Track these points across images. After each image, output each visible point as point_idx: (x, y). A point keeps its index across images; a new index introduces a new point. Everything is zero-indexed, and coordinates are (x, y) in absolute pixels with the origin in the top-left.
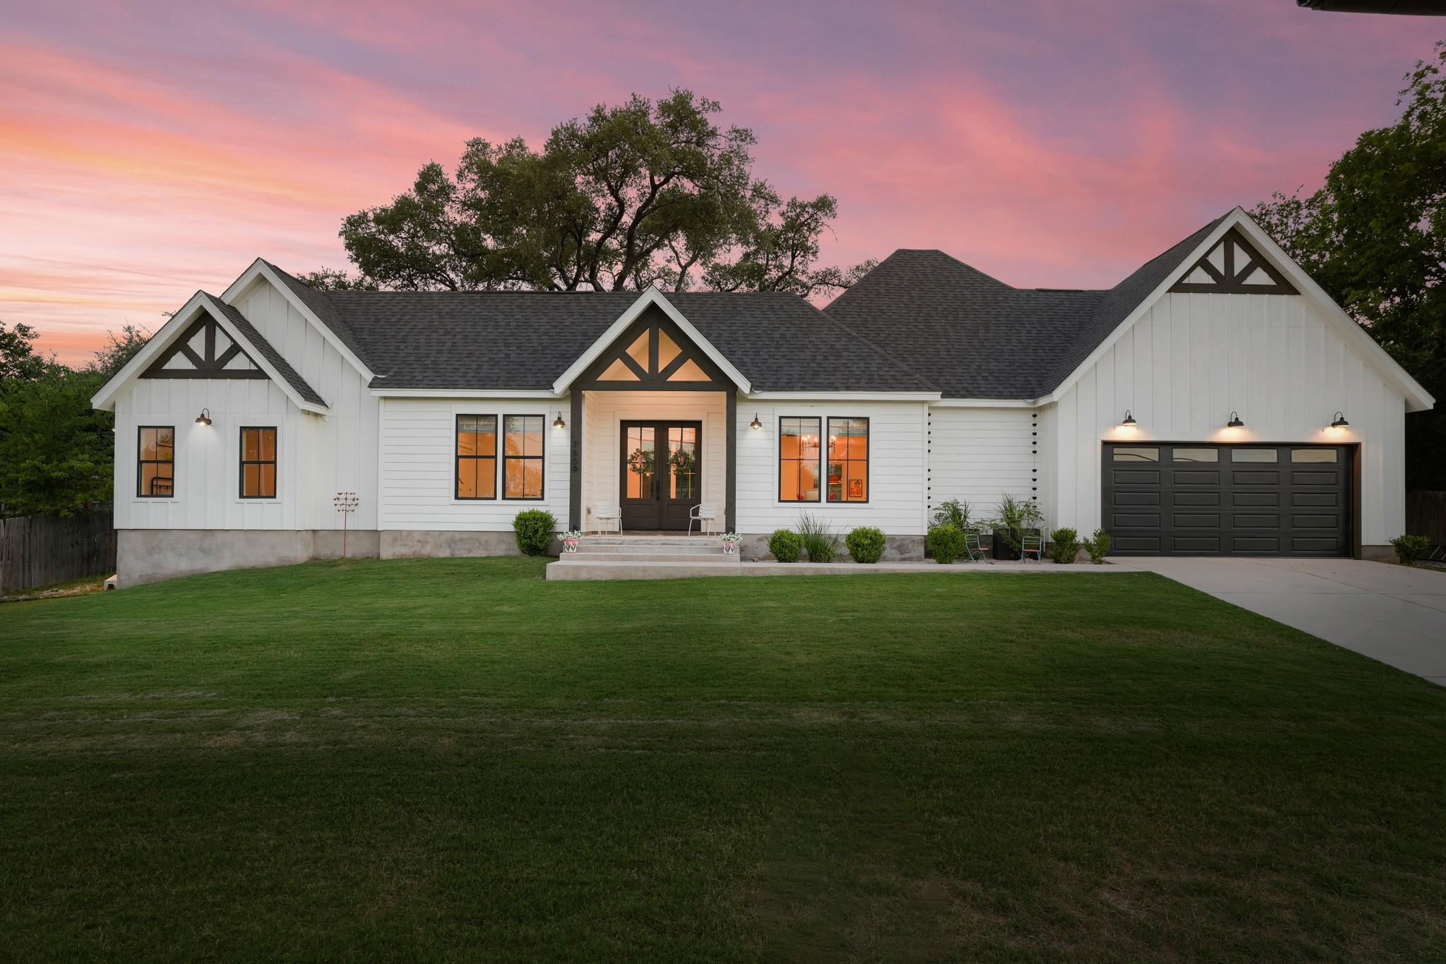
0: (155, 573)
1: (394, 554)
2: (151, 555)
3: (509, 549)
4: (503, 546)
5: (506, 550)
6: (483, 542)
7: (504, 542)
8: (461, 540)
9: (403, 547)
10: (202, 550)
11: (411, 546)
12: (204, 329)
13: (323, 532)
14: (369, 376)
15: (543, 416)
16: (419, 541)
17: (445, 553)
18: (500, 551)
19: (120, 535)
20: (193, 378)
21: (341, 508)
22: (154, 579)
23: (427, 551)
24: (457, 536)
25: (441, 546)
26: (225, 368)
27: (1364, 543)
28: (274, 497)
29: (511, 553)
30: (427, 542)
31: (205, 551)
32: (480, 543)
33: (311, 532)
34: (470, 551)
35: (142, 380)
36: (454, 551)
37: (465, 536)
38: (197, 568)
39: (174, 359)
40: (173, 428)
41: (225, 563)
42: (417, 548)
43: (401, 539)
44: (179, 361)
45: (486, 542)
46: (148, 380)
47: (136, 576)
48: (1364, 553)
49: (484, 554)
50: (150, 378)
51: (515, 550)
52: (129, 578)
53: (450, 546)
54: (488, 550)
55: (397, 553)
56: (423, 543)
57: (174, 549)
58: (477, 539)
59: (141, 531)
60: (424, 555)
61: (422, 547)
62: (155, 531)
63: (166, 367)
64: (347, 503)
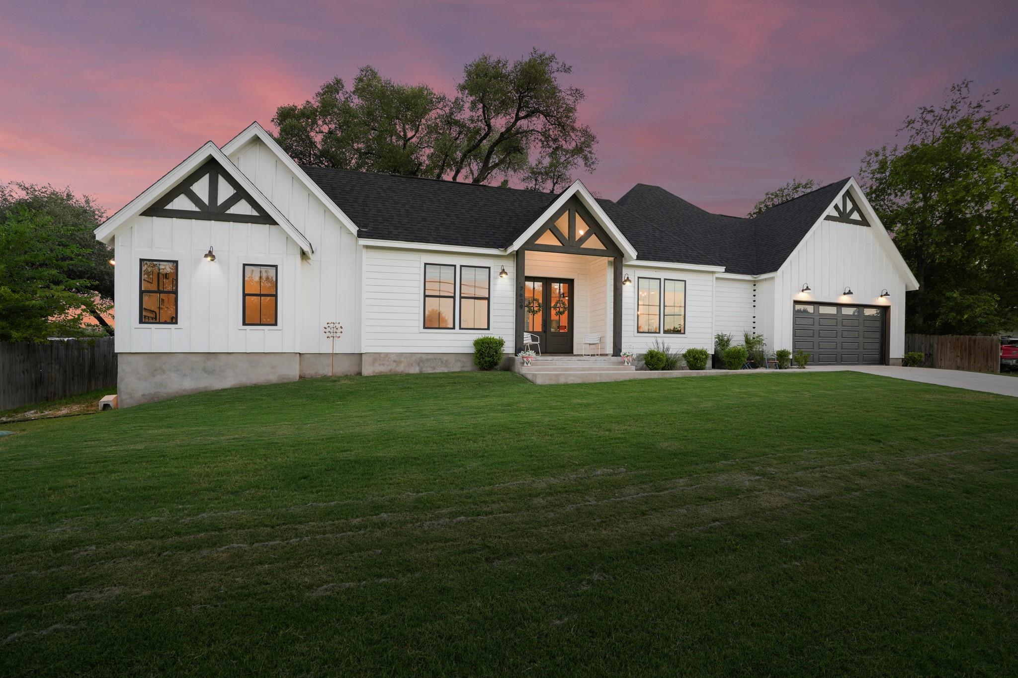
0: (159, 392)
1: (374, 372)
2: (154, 376)
3: (464, 367)
4: (459, 365)
5: (462, 367)
6: (444, 362)
7: (460, 361)
8: (428, 360)
9: (382, 366)
10: (205, 370)
11: (388, 365)
12: (207, 176)
13: (308, 356)
14: (354, 229)
15: (489, 268)
16: (394, 361)
17: (415, 370)
18: (457, 368)
19: (119, 358)
20: (196, 219)
21: (330, 335)
22: (158, 398)
23: (401, 368)
24: (424, 357)
25: (412, 365)
26: (228, 212)
27: (891, 356)
28: (276, 324)
29: (465, 369)
30: (401, 362)
31: (208, 371)
32: (442, 362)
33: (298, 355)
34: (434, 368)
35: (143, 217)
36: (422, 368)
37: (430, 357)
38: (200, 386)
39: (176, 200)
40: (176, 262)
41: (228, 381)
42: (393, 367)
43: (380, 360)
44: (182, 203)
45: (446, 361)
46: (149, 218)
47: (138, 395)
48: (891, 362)
49: (446, 370)
50: (152, 216)
51: (468, 366)
52: (131, 398)
53: (419, 364)
54: (448, 367)
55: (377, 371)
56: (398, 363)
57: (177, 370)
58: (440, 359)
59: (143, 355)
60: (399, 372)
61: (397, 365)
62: (162, 354)
63: (169, 207)
64: (333, 331)
